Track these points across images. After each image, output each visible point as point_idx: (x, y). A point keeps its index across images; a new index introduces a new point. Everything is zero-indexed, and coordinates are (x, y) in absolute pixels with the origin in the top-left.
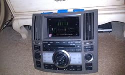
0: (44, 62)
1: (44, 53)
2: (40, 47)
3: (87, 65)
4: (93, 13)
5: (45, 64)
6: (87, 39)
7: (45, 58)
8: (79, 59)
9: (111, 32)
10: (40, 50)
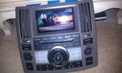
0: (37, 62)
1: (36, 53)
2: (30, 45)
3: (87, 59)
4: (88, 3)
5: (38, 66)
6: (85, 31)
7: (38, 58)
8: (79, 54)
9: (105, 19)
10: (30, 49)
